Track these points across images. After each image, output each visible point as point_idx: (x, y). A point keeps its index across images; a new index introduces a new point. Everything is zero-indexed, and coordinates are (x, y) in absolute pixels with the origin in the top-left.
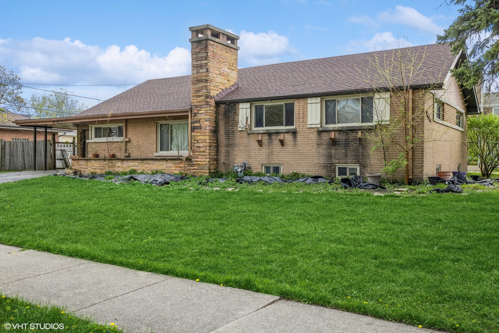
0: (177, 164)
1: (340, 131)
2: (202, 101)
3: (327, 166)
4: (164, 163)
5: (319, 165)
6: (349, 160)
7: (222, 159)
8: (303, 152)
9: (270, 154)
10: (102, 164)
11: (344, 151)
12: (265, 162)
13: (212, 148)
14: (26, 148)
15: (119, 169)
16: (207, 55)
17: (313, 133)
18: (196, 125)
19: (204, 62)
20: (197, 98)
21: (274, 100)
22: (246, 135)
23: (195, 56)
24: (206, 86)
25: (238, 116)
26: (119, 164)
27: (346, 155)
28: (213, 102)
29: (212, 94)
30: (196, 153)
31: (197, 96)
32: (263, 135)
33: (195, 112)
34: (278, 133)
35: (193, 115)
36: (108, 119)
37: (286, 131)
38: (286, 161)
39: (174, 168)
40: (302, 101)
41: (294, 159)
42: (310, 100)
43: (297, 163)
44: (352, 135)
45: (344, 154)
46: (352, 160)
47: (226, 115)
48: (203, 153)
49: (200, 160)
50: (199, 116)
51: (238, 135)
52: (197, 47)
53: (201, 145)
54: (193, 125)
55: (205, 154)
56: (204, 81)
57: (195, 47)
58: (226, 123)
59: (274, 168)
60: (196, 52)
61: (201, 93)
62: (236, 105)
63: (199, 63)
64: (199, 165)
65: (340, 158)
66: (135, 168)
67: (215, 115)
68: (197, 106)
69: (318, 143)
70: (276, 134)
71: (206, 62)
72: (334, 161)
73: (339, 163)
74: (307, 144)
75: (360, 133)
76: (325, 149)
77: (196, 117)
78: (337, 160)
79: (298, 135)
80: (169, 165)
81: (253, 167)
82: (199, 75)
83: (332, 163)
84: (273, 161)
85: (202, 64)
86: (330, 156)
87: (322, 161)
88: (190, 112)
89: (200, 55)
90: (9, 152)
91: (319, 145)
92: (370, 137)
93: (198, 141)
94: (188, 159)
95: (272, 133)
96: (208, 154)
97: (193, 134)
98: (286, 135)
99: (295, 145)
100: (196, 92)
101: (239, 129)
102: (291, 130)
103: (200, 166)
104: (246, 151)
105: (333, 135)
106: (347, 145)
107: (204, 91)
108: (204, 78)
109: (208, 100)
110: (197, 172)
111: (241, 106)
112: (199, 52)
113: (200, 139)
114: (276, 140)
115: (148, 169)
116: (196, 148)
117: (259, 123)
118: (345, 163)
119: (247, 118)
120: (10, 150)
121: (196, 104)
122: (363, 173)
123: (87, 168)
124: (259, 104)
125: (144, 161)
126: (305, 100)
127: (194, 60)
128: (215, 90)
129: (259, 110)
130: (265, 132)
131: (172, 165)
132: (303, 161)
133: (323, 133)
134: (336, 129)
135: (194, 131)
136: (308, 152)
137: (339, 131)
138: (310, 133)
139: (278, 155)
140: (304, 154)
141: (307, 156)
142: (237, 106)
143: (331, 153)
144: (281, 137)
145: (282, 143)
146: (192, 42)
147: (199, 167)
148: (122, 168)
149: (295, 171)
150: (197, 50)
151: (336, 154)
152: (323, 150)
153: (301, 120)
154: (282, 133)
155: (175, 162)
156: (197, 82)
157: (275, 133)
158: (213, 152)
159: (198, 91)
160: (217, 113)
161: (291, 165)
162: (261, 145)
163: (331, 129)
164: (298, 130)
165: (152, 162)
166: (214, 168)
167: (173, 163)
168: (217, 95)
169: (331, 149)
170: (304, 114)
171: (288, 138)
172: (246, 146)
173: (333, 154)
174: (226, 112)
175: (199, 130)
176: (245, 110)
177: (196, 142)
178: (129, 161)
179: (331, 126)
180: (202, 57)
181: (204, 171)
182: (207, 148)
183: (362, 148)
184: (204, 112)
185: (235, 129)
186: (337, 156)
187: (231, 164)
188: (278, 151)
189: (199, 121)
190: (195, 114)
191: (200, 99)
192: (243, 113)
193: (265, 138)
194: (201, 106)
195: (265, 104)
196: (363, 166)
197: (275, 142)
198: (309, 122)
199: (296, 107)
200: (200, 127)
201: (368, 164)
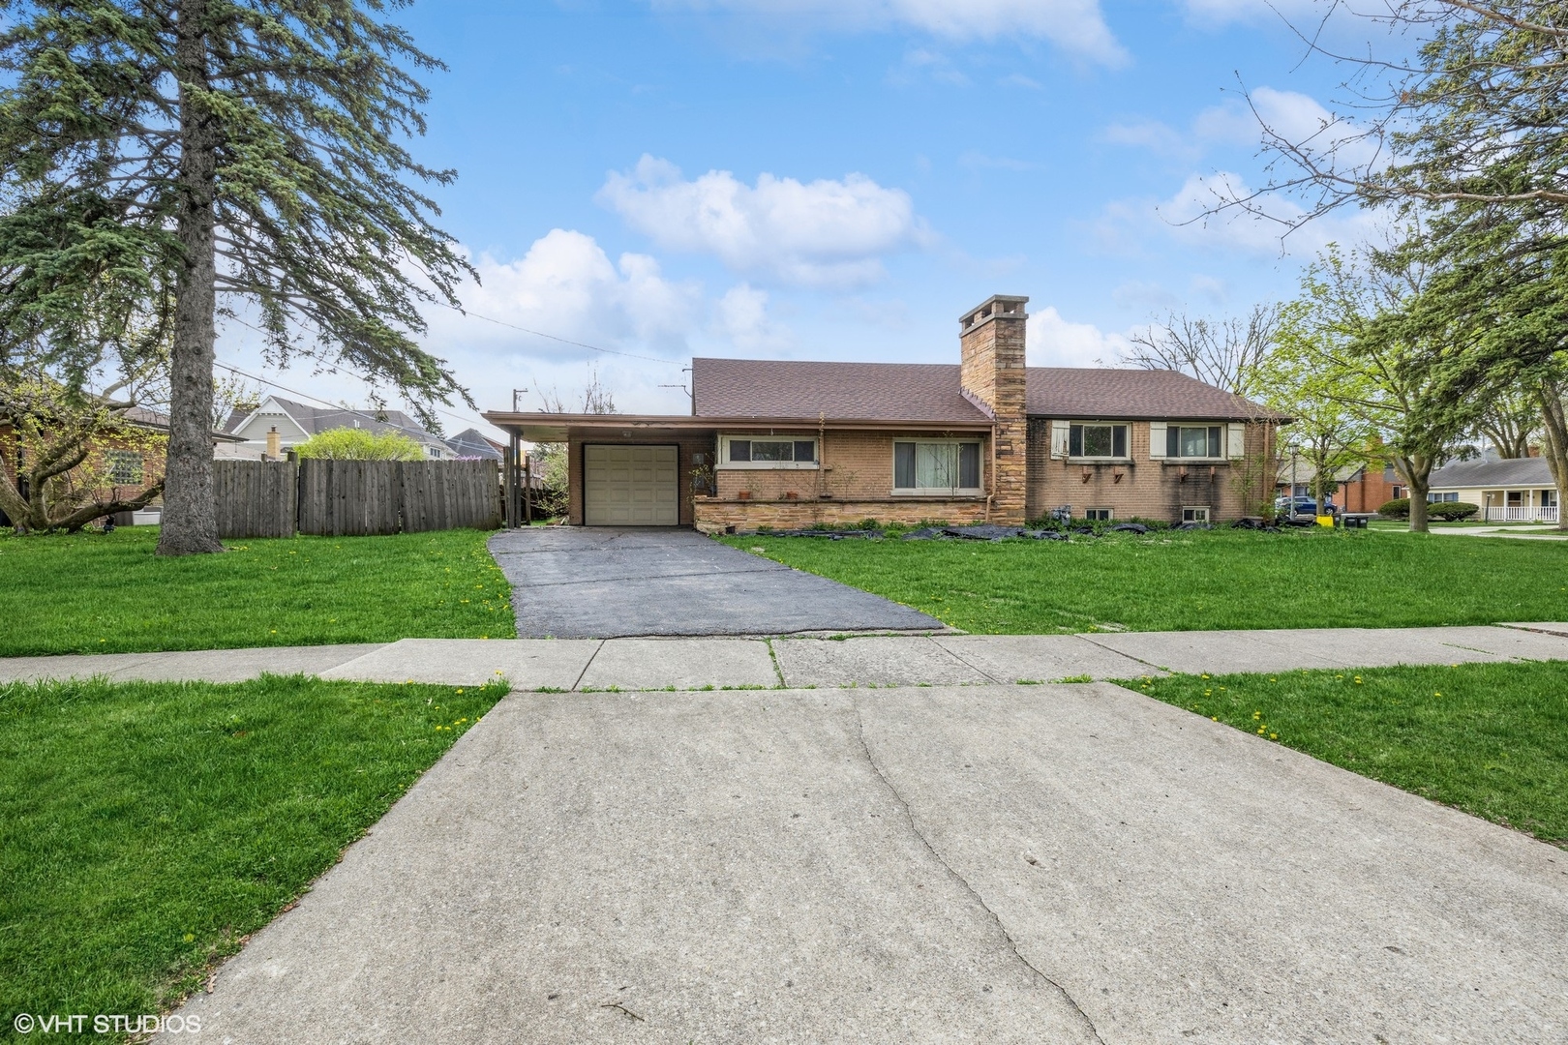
0: (968, 508)
1: (1189, 465)
2: (1014, 412)
3: (1173, 509)
5: (1164, 507)
6: (1200, 502)
8: (1143, 491)
9: (1098, 493)
11: (1193, 491)
12: (1091, 504)
14: (412, 477)
15: (834, 519)
17: (1156, 467)
18: (1003, 448)
19: (1017, 353)
20: (1006, 407)
21: (1104, 420)
22: (1062, 466)
24: (1022, 391)
25: (1050, 437)
26: (834, 510)
27: (1196, 496)
30: (1002, 492)
31: (1005, 404)
32: (1087, 468)
33: (1002, 427)
34: (1110, 465)
35: (999, 433)
37: (1119, 463)
38: (1121, 503)
39: (959, 516)
40: (1142, 425)
41: (1131, 499)
42: (1153, 425)
43: (1137, 505)
44: (1202, 472)
45: (1194, 494)
46: (1202, 502)
47: (1030, 435)
48: (1017, 492)
49: (1011, 501)
50: (1009, 435)
51: (1049, 465)
52: (1005, 328)
53: (1013, 479)
54: (998, 448)
55: (1021, 493)
56: (1019, 381)
57: (1003, 327)
58: (1030, 446)
59: (1101, 512)
60: (1005, 336)
61: (1012, 400)
62: (1045, 423)
63: (1010, 352)
64: (1008, 509)
65: (1189, 499)
66: (874, 517)
68: (1005, 420)
69: (1163, 480)
70: (1107, 467)
72: (1182, 502)
73: (1188, 505)
74: (1148, 481)
75: (1213, 468)
76: (1171, 488)
77: (1002, 436)
78: (1185, 502)
79: (1137, 469)
82: (1007, 371)
83: (1180, 505)
84: (1102, 503)
85: (1016, 356)
86: (1176, 496)
87: (1168, 502)
88: (993, 428)
89: (1012, 341)
90: (324, 485)
91: (1163, 482)
92: (1223, 473)
93: (1006, 472)
95: (1102, 465)
97: (1000, 462)
98: (1120, 468)
99: (1132, 482)
100: (1005, 398)
101: (1052, 456)
102: (1126, 463)
103: (1010, 512)
104: (1061, 489)
105: (1183, 471)
106: (1196, 483)
107: (1019, 397)
110: (1004, 521)
111: (1055, 424)
112: (1011, 337)
113: (1011, 471)
114: (1108, 475)
115: (903, 517)
116: (1004, 484)
117: (1075, 449)
118: (1195, 506)
119: (1065, 442)
120: (329, 481)
121: (1006, 416)
122: (1214, 516)
124: (1077, 423)
126: (1146, 424)
129: (1075, 433)
130: (1091, 463)
131: (956, 511)
132: (1143, 502)
133: (1168, 468)
134: (1186, 463)
135: (1000, 458)
136: (1149, 491)
138: (1153, 467)
139: (1109, 494)
140: (1144, 494)
141: (1149, 497)
142: (1048, 424)
143: (1178, 492)
144: (1114, 471)
145: (1116, 479)
147: (1008, 514)
149: (1133, 516)
150: (1007, 333)
151: (1184, 494)
152: (1168, 489)
153: (1141, 449)
154: (1115, 465)
155: (961, 505)
156: (1006, 382)
157: (1106, 465)
159: (1006, 396)
161: (1126, 508)
162: (1085, 482)
163: (1179, 463)
164: (1134, 462)
165: (915, 505)
169: (1179, 487)
170: (1144, 441)
171: (1124, 471)
172: (1062, 482)
173: (1180, 494)
175: (1008, 457)
176: (1061, 431)
177: (1004, 474)
179: (1181, 459)
180: (1015, 345)
181: (1016, 519)
182: (1023, 484)
183: (1214, 487)
184: (1019, 428)
185: (1045, 456)
186: (1185, 497)
187: (1038, 508)
188: (1109, 489)
189: (1009, 443)
190: (1003, 432)
191: (1010, 409)
192: (1059, 435)
193: (1092, 471)
194: (1012, 420)
195: (1086, 424)
196: (1215, 508)
197: (1105, 477)
198: (1152, 452)
199: (1133, 433)
200: (1011, 452)
201: (1220, 505)
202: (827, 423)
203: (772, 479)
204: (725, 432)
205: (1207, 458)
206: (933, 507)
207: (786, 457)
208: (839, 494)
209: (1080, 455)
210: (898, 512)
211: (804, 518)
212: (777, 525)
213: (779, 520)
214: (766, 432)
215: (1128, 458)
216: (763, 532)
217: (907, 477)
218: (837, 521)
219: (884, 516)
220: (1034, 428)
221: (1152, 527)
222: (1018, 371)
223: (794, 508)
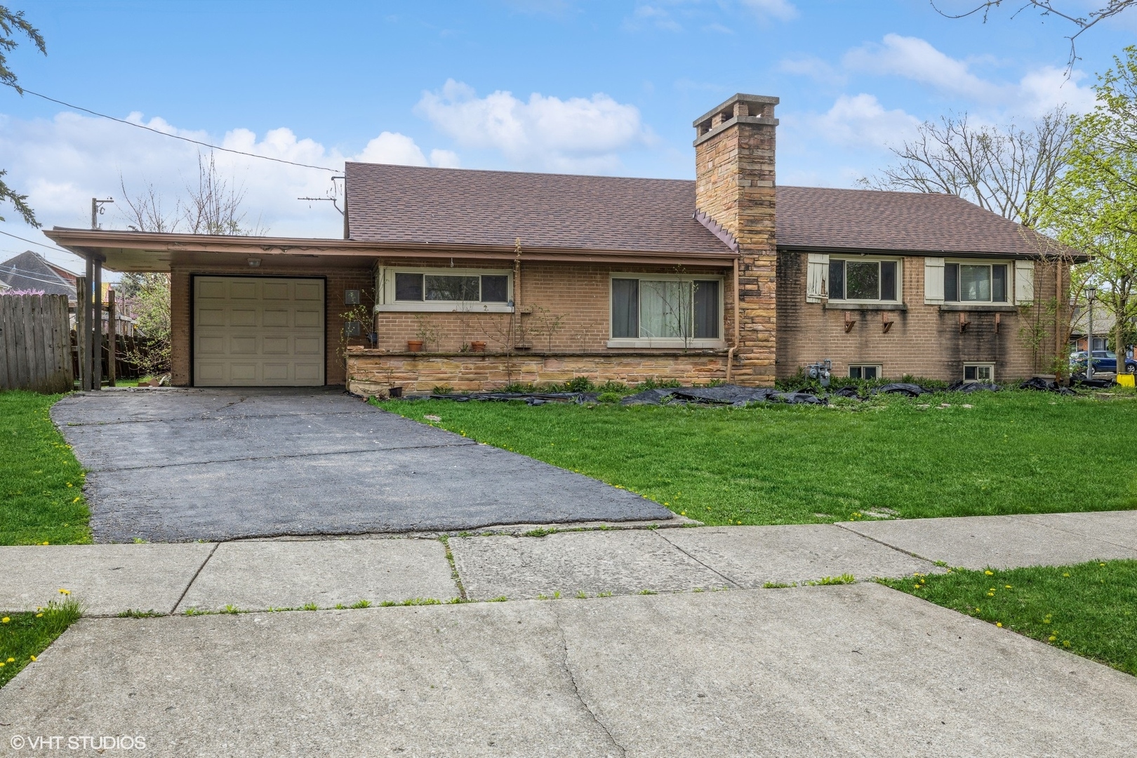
0: (704, 364)
2: (761, 243)
3: (952, 365)
5: (941, 363)
6: (983, 357)
8: (917, 344)
9: (864, 345)
10: (472, 366)
11: (975, 343)
12: (855, 359)
15: (533, 378)
16: (774, 157)
18: (749, 287)
19: (765, 167)
20: (751, 236)
21: (870, 254)
22: (820, 312)
24: (771, 215)
25: (805, 274)
26: (533, 365)
27: (979, 349)
30: (747, 343)
31: (751, 232)
32: (853, 313)
33: (747, 261)
34: (877, 310)
35: (742, 268)
37: (893, 308)
38: (890, 357)
39: (693, 373)
40: (915, 261)
41: (903, 354)
42: (928, 261)
43: (908, 360)
44: (986, 320)
45: (976, 347)
46: (986, 356)
47: (780, 273)
48: (765, 343)
49: (757, 355)
50: (756, 272)
51: (804, 310)
52: (750, 137)
53: (760, 327)
54: (742, 287)
55: (769, 344)
56: (767, 203)
57: (747, 134)
58: (781, 287)
59: (867, 369)
60: (750, 146)
61: (759, 227)
62: (799, 256)
64: (754, 365)
65: (971, 353)
66: (585, 375)
68: (750, 252)
69: (941, 329)
70: (874, 313)
72: (963, 357)
73: (969, 361)
74: (923, 330)
75: (998, 316)
76: (949, 339)
77: (747, 273)
78: (966, 357)
79: (910, 316)
80: (682, 367)
83: (960, 361)
84: (868, 357)
85: (763, 171)
86: (956, 350)
87: (946, 357)
88: (736, 261)
89: (759, 152)
91: (941, 332)
92: (1010, 321)
93: (752, 318)
95: (868, 310)
96: (773, 344)
97: (744, 305)
99: (904, 332)
100: (750, 224)
101: (809, 300)
104: (820, 340)
105: (963, 318)
106: (979, 334)
107: (767, 223)
108: (768, 198)
110: (749, 380)
111: (812, 258)
112: (757, 147)
113: (758, 316)
114: (875, 323)
115: (622, 375)
116: (749, 333)
117: (835, 291)
118: (978, 361)
119: (823, 283)
121: (752, 246)
122: (1000, 374)
123: (416, 379)
124: (837, 258)
125: (613, 359)
126: (920, 260)
127: (745, 160)
129: (835, 268)
130: (857, 307)
131: (689, 367)
132: (917, 357)
133: (946, 314)
134: (967, 309)
135: (745, 300)
136: (924, 344)
137: (970, 312)
138: (928, 313)
139: (876, 347)
140: (918, 347)
141: (924, 350)
142: (802, 258)
143: (958, 345)
144: (883, 317)
147: (755, 371)
148: (540, 375)
149: (905, 374)
150: (752, 142)
151: (964, 347)
152: (946, 341)
153: (914, 291)
154: (884, 310)
155: (696, 360)
156: (751, 204)
157: (872, 310)
159: (752, 221)
161: (897, 364)
162: (848, 330)
163: (960, 309)
164: (906, 307)
165: (638, 360)
167: (692, 363)
169: (959, 339)
170: (918, 282)
171: (894, 318)
172: (820, 331)
173: (960, 347)
174: (780, 266)
175: (755, 298)
176: (818, 268)
177: (749, 321)
178: (566, 359)
179: (961, 305)
180: (762, 158)
181: (765, 378)
182: (774, 333)
183: (999, 338)
184: (768, 263)
185: (798, 300)
186: (966, 350)
187: (791, 363)
188: (876, 340)
189: (755, 281)
190: (747, 267)
191: (757, 238)
192: (816, 271)
193: (856, 317)
194: (759, 252)
195: (849, 259)
196: (1001, 364)
197: (872, 326)
198: (928, 295)
199: (903, 271)
200: (758, 293)
201: (1006, 360)
202: (525, 252)
203: (453, 325)
204: (389, 262)
205: (991, 304)
206: (661, 362)
207: (471, 296)
208: (540, 345)
209: (841, 297)
210: (617, 369)
211: (494, 377)
212: (458, 386)
213: (461, 379)
214: (444, 263)
215: (899, 302)
216: (440, 395)
217: (627, 323)
218: (537, 381)
219: (598, 374)
220: (785, 264)
221: (929, 388)
222: (766, 191)
223: (481, 363)
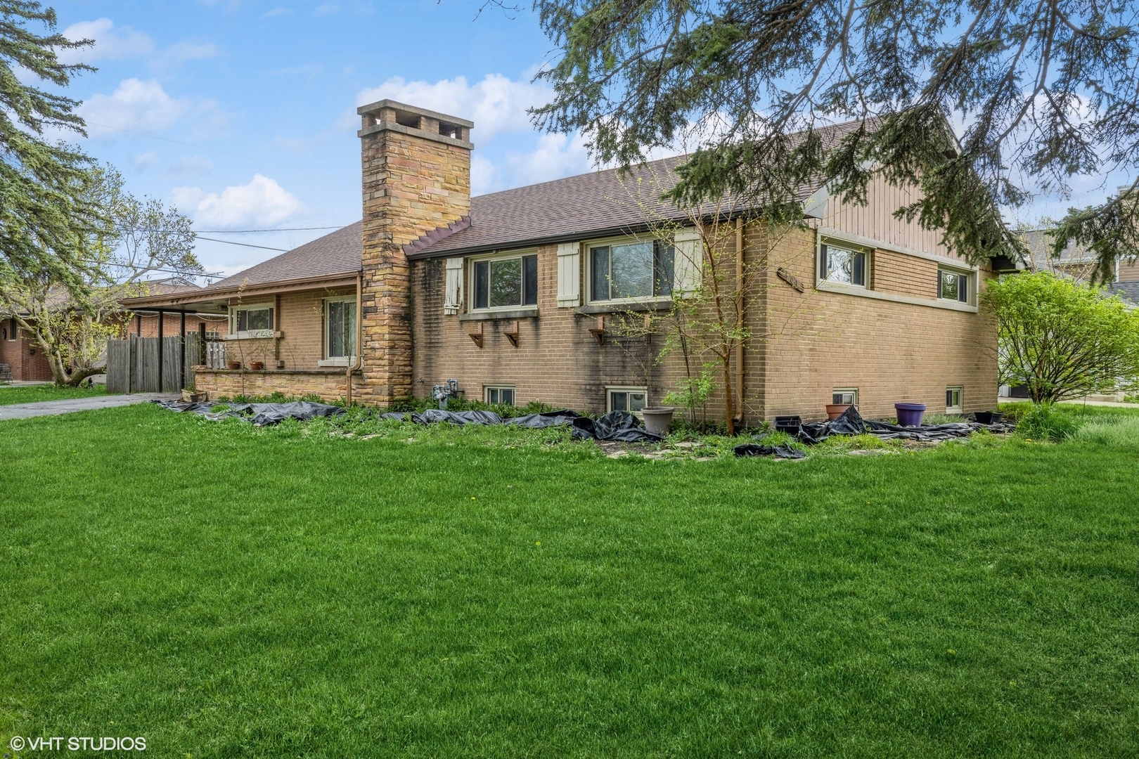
1: (610, 314)
2: (377, 257)
3: (590, 390)
4: (321, 380)
5: (578, 387)
7: (420, 373)
8: (550, 360)
9: (497, 363)
10: (236, 381)
11: (620, 359)
12: (489, 380)
13: (398, 352)
15: (260, 391)
16: (386, 163)
17: (566, 319)
18: (369, 304)
19: (380, 176)
20: (370, 251)
21: (502, 250)
22: (457, 325)
23: (367, 165)
24: (384, 226)
25: (445, 284)
28: (400, 258)
29: (397, 242)
30: (368, 362)
31: (370, 247)
32: (485, 324)
33: (368, 277)
34: (508, 319)
35: (365, 285)
36: (239, 295)
37: (522, 315)
38: (523, 378)
39: (337, 391)
40: (548, 250)
41: (535, 373)
42: (562, 250)
43: (541, 383)
44: (633, 325)
45: (621, 364)
46: (633, 378)
47: (425, 284)
48: (380, 362)
49: (375, 374)
50: (374, 287)
51: (445, 324)
52: (370, 148)
53: (377, 345)
54: (364, 305)
55: (383, 362)
56: (381, 214)
57: (367, 146)
58: (426, 300)
59: (505, 391)
60: (369, 158)
61: (376, 241)
62: (441, 263)
63: (374, 178)
64: (374, 384)
65: (614, 373)
66: (281, 390)
67: (406, 284)
68: (370, 267)
69: (576, 340)
70: (505, 323)
71: (384, 176)
72: (604, 379)
73: (612, 384)
74: (557, 342)
75: (649, 317)
76: (587, 353)
77: (368, 289)
78: (608, 378)
79: (542, 324)
80: (330, 385)
81: (468, 389)
82: (374, 202)
83: (600, 384)
84: (501, 378)
85: (378, 181)
86: (595, 369)
87: (582, 378)
88: (358, 279)
89: (375, 163)
91: (577, 344)
93: (371, 336)
94: (357, 373)
95: (499, 320)
96: (386, 362)
97: (365, 322)
98: (521, 323)
99: (537, 345)
100: (370, 239)
101: (446, 312)
102: (530, 314)
103: (376, 387)
104: (458, 357)
105: (599, 323)
106: (625, 344)
107: (381, 234)
108: (381, 209)
109: (389, 253)
110: (370, 399)
111: (450, 263)
112: (374, 158)
113: (375, 334)
114: (504, 334)
116: (370, 351)
117: (480, 302)
118: (623, 384)
119: (458, 291)
121: (369, 262)
124: (480, 258)
125: (294, 377)
126: (554, 248)
127: (366, 174)
128: (408, 233)
129: (480, 272)
130: (487, 317)
131: (334, 385)
132: (550, 378)
133: (583, 319)
135: (365, 317)
136: (558, 360)
138: (563, 319)
139: (508, 365)
140: (552, 365)
141: (558, 369)
142: (443, 264)
143: (598, 362)
144: (513, 328)
145: (514, 339)
146: (363, 137)
147: (374, 390)
148: (264, 389)
149: (537, 400)
150: (371, 153)
151: (606, 364)
152: (583, 357)
153: (548, 291)
154: (515, 319)
156: (370, 218)
157: (504, 319)
158: (401, 360)
159: (371, 236)
160: (410, 279)
161: (529, 387)
162: (481, 345)
163: (596, 310)
164: (542, 313)
166: (403, 391)
167: (335, 381)
168: (413, 243)
169: (598, 353)
170: (551, 278)
171: (526, 328)
172: (457, 347)
173: (601, 364)
174: (425, 276)
175: (373, 315)
176: (455, 272)
177: (369, 339)
178: (274, 377)
179: (600, 304)
180: (378, 167)
181: (381, 398)
182: (387, 351)
183: (652, 351)
184: (381, 277)
185: (439, 313)
186: (608, 369)
187: (431, 383)
188: (508, 356)
189: (373, 297)
191: (374, 252)
192: (453, 278)
193: (489, 329)
195: (494, 259)
196: (656, 391)
197: (504, 338)
198: (560, 296)
200: (375, 309)
201: (663, 385)
205: (651, 299)
208: (289, 364)
220: (430, 274)
222: (379, 201)
